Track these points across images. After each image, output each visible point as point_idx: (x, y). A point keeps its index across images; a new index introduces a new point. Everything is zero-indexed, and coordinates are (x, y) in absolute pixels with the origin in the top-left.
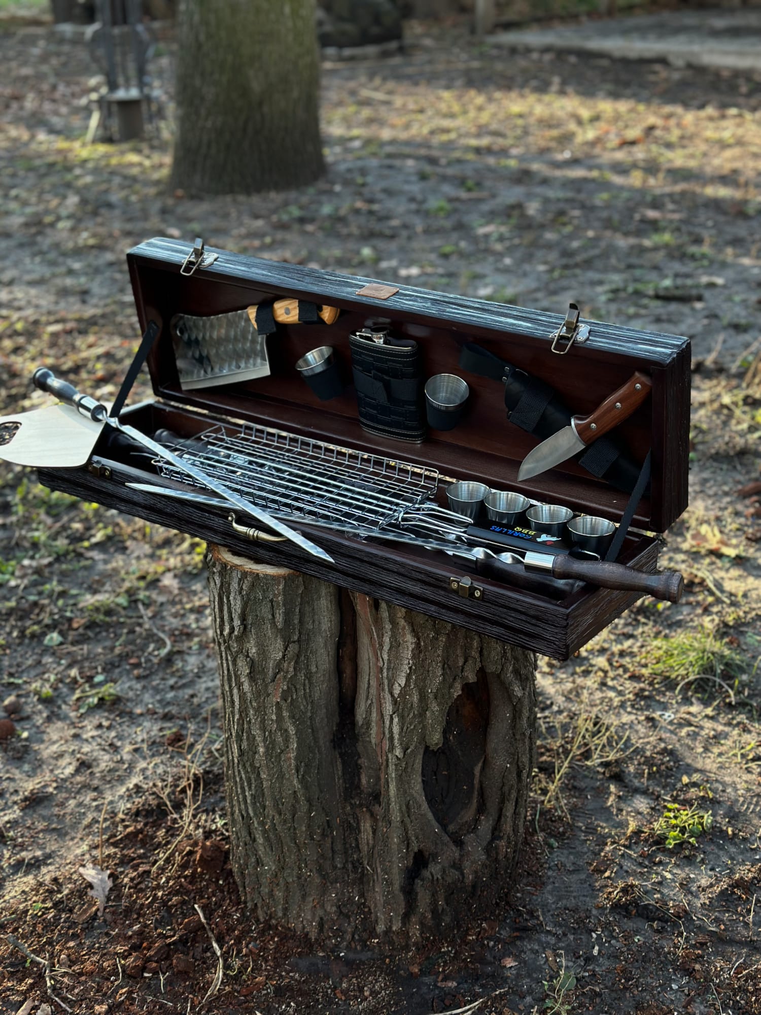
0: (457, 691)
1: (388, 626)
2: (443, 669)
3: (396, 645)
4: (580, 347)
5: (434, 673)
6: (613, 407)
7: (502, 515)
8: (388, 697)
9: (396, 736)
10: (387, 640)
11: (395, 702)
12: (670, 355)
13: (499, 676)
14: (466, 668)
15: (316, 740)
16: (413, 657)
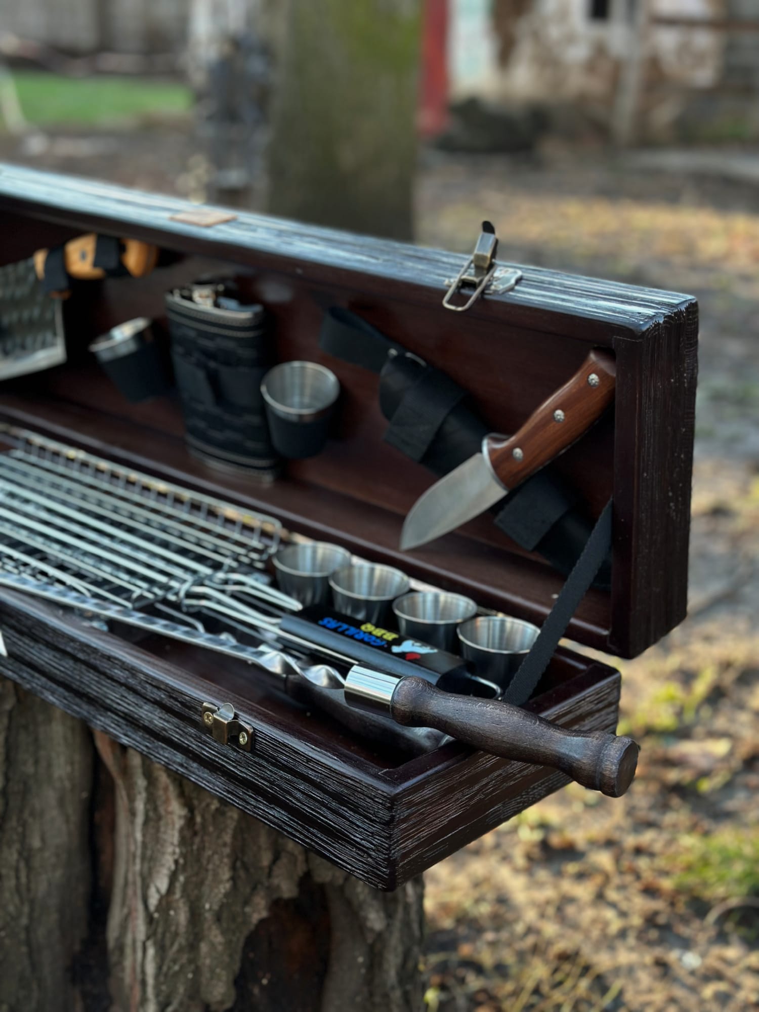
0: (258, 911)
1: (141, 783)
2: (233, 868)
3: (153, 819)
4: (497, 303)
5: (216, 874)
6: (550, 417)
7: (357, 604)
8: (140, 907)
9: (150, 981)
10: (140, 806)
11: (150, 920)
12: (651, 318)
13: (341, 889)
14: (277, 871)
15: (35, 966)
16: (183, 841)
